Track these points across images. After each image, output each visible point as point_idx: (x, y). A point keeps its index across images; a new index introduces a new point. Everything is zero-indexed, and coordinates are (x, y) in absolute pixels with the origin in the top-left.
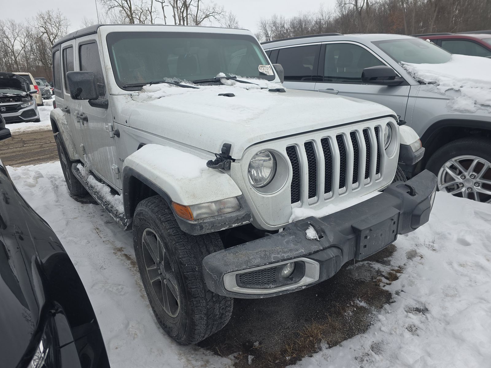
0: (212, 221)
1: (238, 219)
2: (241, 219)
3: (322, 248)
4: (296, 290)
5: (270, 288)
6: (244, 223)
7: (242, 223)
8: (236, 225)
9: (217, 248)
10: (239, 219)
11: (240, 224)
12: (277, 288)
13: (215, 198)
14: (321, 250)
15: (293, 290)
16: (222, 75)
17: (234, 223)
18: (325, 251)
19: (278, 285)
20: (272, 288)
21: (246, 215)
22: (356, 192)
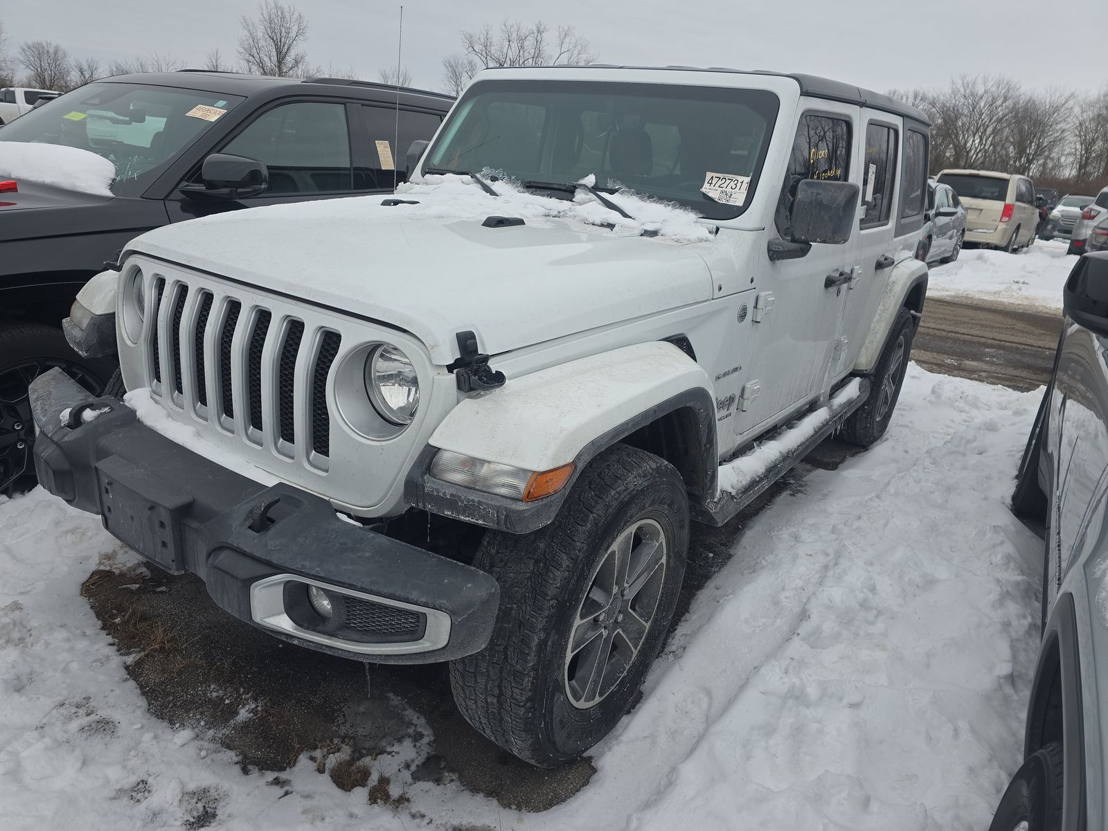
22: (251, 447)
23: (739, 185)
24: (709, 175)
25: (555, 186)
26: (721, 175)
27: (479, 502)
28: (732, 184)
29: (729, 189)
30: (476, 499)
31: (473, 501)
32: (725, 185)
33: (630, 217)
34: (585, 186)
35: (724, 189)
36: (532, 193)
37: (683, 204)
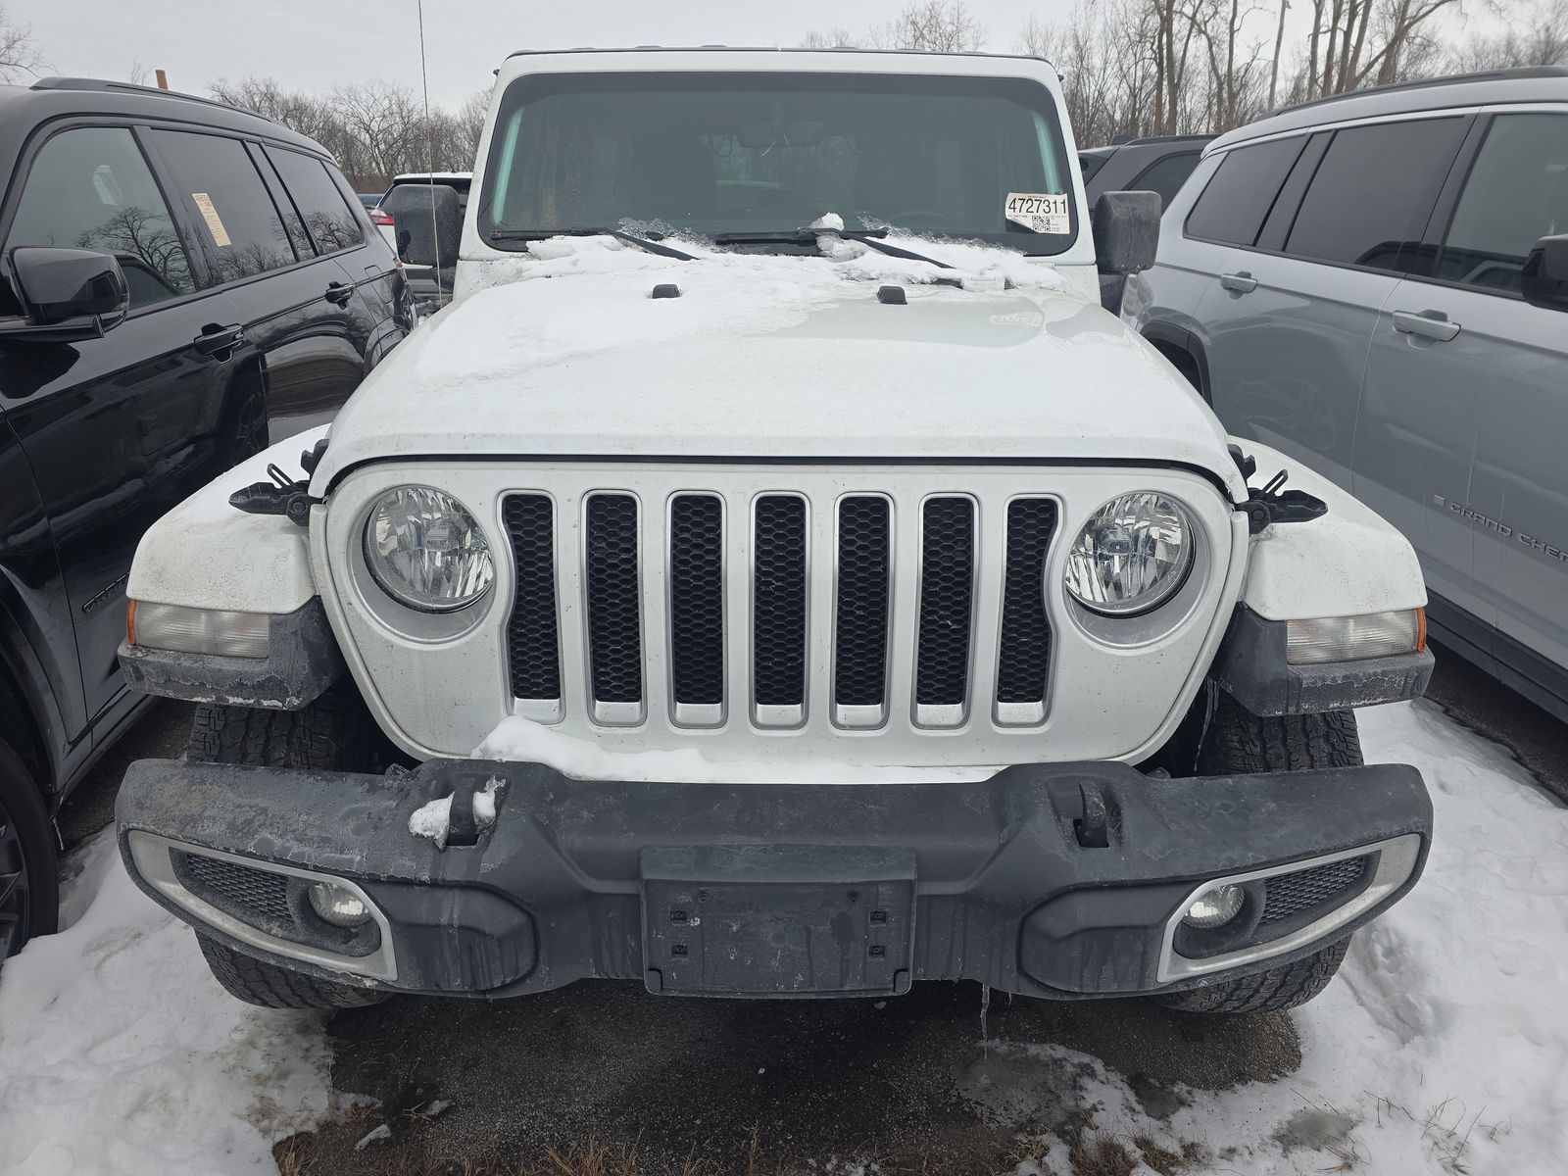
0: (164, 664)
1: (241, 684)
2: (253, 687)
3: (425, 877)
4: (340, 980)
5: (268, 932)
6: (265, 703)
7: (258, 702)
8: (240, 700)
9: (299, 759)
10: (246, 685)
11: (252, 701)
12: (288, 943)
13: (206, 597)
14: (422, 884)
15: (332, 974)
16: (833, 220)
17: (233, 692)
18: (439, 894)
19: (292, 936)
20: (275, 936)
21: (269, 679)
22: (856, 738)
23: (1052, 206)
24: (1011, 196)
25: (775, 237)
26: (1025, 196)
27: (1384, 673)
28: (1043, 206)
29: (1041, 214)
30: (1379, 671)
31: (1375, 674)
32: (1034, 209)
33: (949, 267)
34: (831, 231)
35: (1035, 214)
36: (736, 251)
37: (989, 240)
